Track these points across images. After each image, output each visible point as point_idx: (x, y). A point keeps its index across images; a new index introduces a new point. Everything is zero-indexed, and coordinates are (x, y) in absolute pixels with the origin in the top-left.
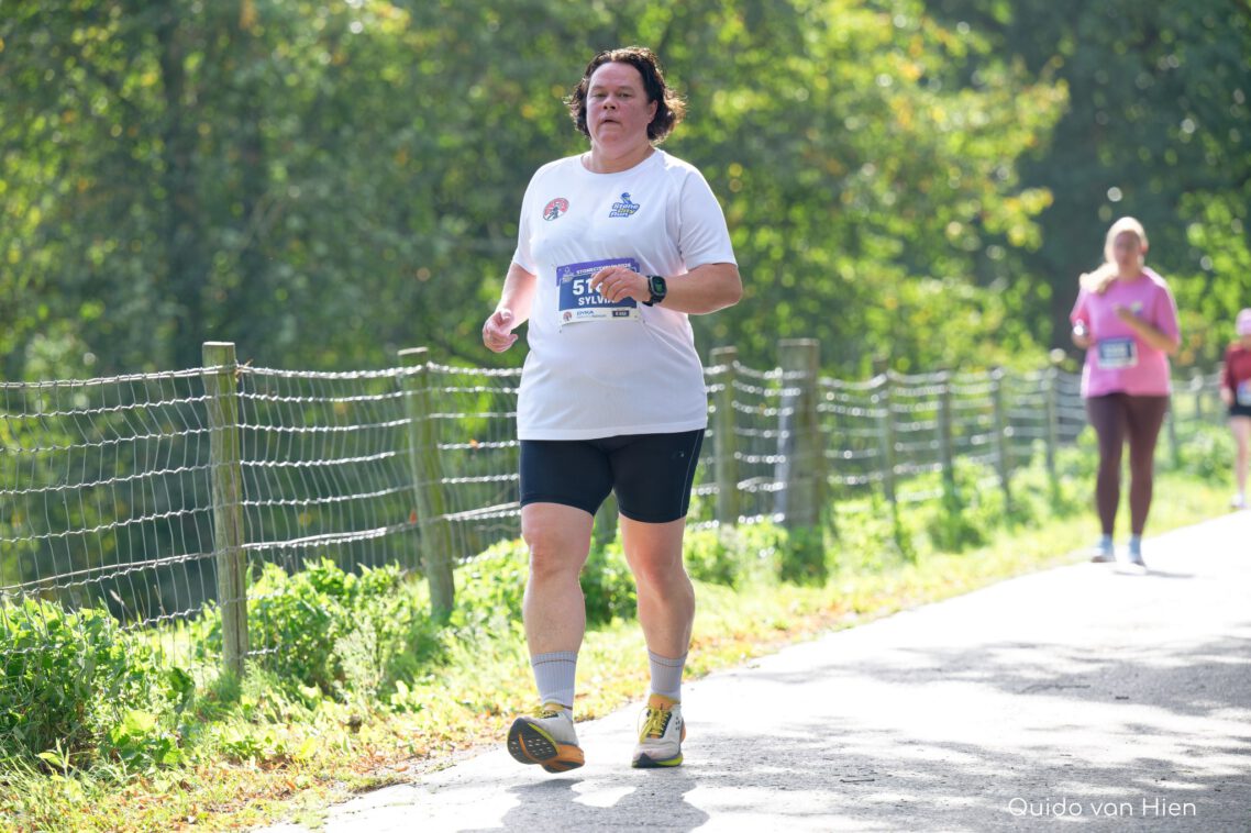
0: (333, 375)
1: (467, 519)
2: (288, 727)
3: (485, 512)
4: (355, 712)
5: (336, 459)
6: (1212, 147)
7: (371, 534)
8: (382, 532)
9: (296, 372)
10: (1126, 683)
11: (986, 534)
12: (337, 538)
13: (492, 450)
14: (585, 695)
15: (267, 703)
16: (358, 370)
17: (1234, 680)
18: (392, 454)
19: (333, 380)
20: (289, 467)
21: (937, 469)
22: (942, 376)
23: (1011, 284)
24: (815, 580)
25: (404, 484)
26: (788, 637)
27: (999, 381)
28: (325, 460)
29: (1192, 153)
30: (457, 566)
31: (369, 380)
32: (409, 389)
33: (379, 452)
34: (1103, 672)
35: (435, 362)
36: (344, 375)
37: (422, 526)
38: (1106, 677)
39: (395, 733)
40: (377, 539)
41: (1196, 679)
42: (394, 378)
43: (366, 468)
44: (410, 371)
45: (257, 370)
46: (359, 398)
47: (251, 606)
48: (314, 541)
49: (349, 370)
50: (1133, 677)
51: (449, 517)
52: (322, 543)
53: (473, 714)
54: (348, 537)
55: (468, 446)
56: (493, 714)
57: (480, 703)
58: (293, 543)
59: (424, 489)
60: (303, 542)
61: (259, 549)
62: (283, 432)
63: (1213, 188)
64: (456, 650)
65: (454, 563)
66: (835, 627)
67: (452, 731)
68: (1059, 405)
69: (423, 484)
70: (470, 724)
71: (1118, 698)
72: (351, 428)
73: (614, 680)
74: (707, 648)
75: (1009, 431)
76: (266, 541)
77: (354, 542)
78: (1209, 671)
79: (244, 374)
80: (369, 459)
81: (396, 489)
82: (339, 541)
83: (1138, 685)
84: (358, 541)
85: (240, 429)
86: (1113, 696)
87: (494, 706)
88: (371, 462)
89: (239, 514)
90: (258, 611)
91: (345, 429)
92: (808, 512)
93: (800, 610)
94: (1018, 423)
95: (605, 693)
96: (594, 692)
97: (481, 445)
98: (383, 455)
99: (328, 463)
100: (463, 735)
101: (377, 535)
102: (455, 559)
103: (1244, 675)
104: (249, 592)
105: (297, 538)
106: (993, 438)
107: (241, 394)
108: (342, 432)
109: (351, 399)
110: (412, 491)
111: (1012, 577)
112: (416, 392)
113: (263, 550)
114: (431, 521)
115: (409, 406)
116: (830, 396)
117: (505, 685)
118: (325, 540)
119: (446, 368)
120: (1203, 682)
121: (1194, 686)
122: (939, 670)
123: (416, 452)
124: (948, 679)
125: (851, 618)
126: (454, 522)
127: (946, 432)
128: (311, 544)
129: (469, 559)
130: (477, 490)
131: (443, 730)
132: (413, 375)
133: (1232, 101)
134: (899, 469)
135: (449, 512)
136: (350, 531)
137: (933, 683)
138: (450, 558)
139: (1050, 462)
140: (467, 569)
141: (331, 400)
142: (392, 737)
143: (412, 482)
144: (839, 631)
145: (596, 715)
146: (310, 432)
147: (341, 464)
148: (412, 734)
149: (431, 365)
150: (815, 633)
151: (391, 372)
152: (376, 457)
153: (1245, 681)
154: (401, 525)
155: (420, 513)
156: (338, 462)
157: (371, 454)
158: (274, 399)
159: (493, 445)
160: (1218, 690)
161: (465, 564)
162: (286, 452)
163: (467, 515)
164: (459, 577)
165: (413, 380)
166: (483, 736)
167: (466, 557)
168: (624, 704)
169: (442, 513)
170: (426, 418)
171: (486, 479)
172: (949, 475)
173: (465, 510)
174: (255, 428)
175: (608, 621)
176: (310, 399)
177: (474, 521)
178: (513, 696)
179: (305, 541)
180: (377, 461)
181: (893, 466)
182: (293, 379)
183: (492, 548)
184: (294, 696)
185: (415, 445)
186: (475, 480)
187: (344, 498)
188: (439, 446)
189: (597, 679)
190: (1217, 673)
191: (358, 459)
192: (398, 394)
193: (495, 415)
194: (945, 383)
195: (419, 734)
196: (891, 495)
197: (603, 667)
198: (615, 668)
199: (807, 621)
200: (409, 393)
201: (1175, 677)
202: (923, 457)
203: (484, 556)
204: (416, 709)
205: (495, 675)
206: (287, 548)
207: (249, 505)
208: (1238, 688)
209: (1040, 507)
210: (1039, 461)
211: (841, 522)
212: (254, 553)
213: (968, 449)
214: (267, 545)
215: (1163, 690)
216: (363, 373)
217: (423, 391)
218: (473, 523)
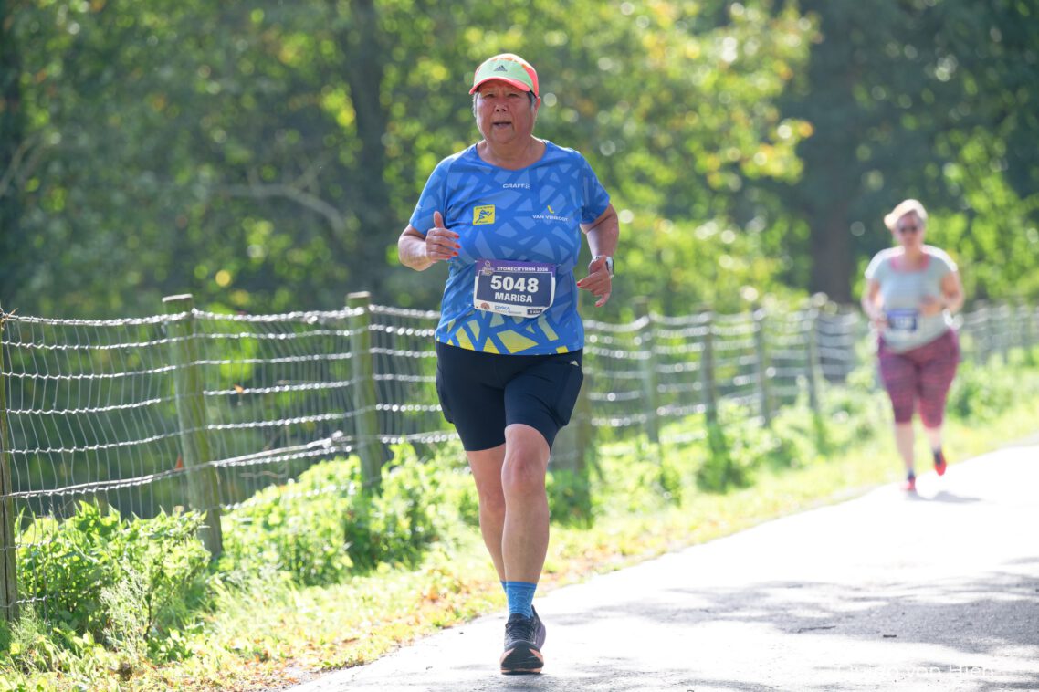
0: (98, 323)
1: (233, 464)
2: (58, 676)
3: (251, 459)
4: (125, 658)
5: (101, 406)
6: (970, 86)
7: (138, 481)
8: (148, 479)
9: (62, 320)
10: (894, 621)
11: (751, 476)
12: (104, 486)
13: (257, 396)
14: (355, 639)
15: (37, 652)
16: (123, 318)
17: (1000, 617)
18: (158, 400)
19: (98, 327)
20: (54, 414)
21: (701, 409)
22: (704, 318)
23: (770, 222)
24: (583, 523)
25: (171, 430)
26: (556, 580)
27: (761, 322)
28: (92, 407)
29: (949, 93)
30: (224, 513)
31: (134, 326)
32: (174, 337)
33: (145, 399)
34: (870, 612)
35: (199, 309)
36: (109, 322)
37: (188, 473)
38: (873, 615)
39: (165, 681)
40: (143, 486)
41: (963, 617)
42: (159, 324)
43: (132, 414)
44: (175, 317)
45: (23, 319)
46: (125, 346)
47: (20, 553)
48: (81, 489)
49: (114, 318)
50: (901, 614)
51: (216, 464)
52: (89, 490)
53: (242, 660)
54: (115, 485)
55: (233, 392)
56: (262, 661)
57: (250, 649)
58: (61, 491)
59: (190, 435)
60: (70, 490)
61: (27, 497)
62: (49, 379)
63: (968, 127)
64: (224, 598)
65: (221, 509)
66: (602, 570)
67: (222, 678)
68: (821, 346)
69: (188, 431)
70: (239, 670)
71: (885, 636)
72: (116, 375)
73: (384, 624)
74: (474, 592)
75: (771, 372)
76: (33, 490)
77: (120, 488)
78: (976, 608)
79: (10, 322)
80: (135, 406)
81: (162, 436)
82: (107, 489)
83: (905, 623)
84: (125, 487)
85: (6, 377)
86: (881, 635)
87: (263, 653)
88: (136, 408)
89: (6, 463)
90: (27, 561)
91: (111, 376)
92: (572, 455)
93: (567, 552)
94: (781, 363)
95: (374, 639)
96: (363, 637)
97: (247, 391)
98: (148, 402)
99: (94, 410)
100: (233, 681)
101: (144, 482)
102: (222, 505)
103: (1010, 612)
104: (17, 540)
105: (64, 486)
106: (755, 378)
107: (7, 343)
108: (108, 379)
109: (116, 346)
110: (178, 437)
111: (777, 518)
112: (181, 339)
113: (31, 498)
114: (197, 467)
115: (174, 353)
116: (593, 338)
117: (274, 631)
118: (92, 487)
119: (210, 314)
120: (969, 619)
121: (962, 625)
122: (707, 611)
123: (182, 398)
124: (716, 619)
125: (618, 560)
126: (220, 468)
127: (708, 372)
128: (78, 491)
129: (236, 506)
130: (244, 437)
131: (213, 677)
132: (178, 322)
133: (988, 39)
134: (662, 411)
135: (216, 459)
136: (117, 479)
137: (701, 623)
138: (217, 504)
139: (813, 403)
140: (233, 515)
141: (97, 347)
142: (162, 685)
143: (179, 430)
144: (605, 573)
145: (365, 659)
146: (77, 380)
147: (106, 411)
148: (182, 680)
149: (195, 311)
150: (582, 576)
151: (156, 319)
152: (142, 404)
153: (1012, 618)
154: (167, 472)
155: (185, 459)
156: (104, 409)
157: (136, 402)
158: (40, 347)
159: (259, 391)
160: (985, 627)
161: (232, 510)
162: (53, 401)
163: (233, 462)
164: (227, 524)
165: (178, 326)
166: (253, 683)
167: (233, 503)
168: (393, 649)
169: (209, 460)
170: (192, 364)
171: (252, 425)
172: (711, 416)
173: (232, 456)
174: (21, 376)
175: (375, 567)
176: (76, 347)
177: (240, 466)
178: (282, 642)
179: (73, 489)
180: (143, 408)
181: (656, 408)
182: (58, 327)
183: (258, 493)
184: (64, 643)
185: (181, 391)
186: (241, 426)
187: (111, 445)
188: (205, 392)
189: (365, 624)
190: (984, 611)
191: (125, 406)
192: (164, 341)
193: (260, 361)
194: (707, 324)
195: (190, 680)
196: (654, 438)
197: (371, 612)
198: (383, 613)
199: (574, 564)
200: (174, 340)
201: (942, 615)
202: (686, 399)
203: (250, 502)
204: (185, 657)
205: (264, 621)
206: (54, 495)
207: (16, 454)
208: (1004, 625)
209: (804, 447)
210: (803, 399)
211: (608, 464)
212: (22, 502)
213: (730, 390)
214: (33, 493)
215: (930, 627)
216: (128, 320)
217: (189, 337)
218: (239, 469)
